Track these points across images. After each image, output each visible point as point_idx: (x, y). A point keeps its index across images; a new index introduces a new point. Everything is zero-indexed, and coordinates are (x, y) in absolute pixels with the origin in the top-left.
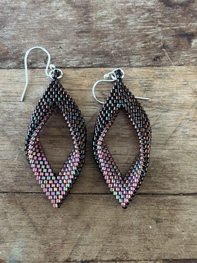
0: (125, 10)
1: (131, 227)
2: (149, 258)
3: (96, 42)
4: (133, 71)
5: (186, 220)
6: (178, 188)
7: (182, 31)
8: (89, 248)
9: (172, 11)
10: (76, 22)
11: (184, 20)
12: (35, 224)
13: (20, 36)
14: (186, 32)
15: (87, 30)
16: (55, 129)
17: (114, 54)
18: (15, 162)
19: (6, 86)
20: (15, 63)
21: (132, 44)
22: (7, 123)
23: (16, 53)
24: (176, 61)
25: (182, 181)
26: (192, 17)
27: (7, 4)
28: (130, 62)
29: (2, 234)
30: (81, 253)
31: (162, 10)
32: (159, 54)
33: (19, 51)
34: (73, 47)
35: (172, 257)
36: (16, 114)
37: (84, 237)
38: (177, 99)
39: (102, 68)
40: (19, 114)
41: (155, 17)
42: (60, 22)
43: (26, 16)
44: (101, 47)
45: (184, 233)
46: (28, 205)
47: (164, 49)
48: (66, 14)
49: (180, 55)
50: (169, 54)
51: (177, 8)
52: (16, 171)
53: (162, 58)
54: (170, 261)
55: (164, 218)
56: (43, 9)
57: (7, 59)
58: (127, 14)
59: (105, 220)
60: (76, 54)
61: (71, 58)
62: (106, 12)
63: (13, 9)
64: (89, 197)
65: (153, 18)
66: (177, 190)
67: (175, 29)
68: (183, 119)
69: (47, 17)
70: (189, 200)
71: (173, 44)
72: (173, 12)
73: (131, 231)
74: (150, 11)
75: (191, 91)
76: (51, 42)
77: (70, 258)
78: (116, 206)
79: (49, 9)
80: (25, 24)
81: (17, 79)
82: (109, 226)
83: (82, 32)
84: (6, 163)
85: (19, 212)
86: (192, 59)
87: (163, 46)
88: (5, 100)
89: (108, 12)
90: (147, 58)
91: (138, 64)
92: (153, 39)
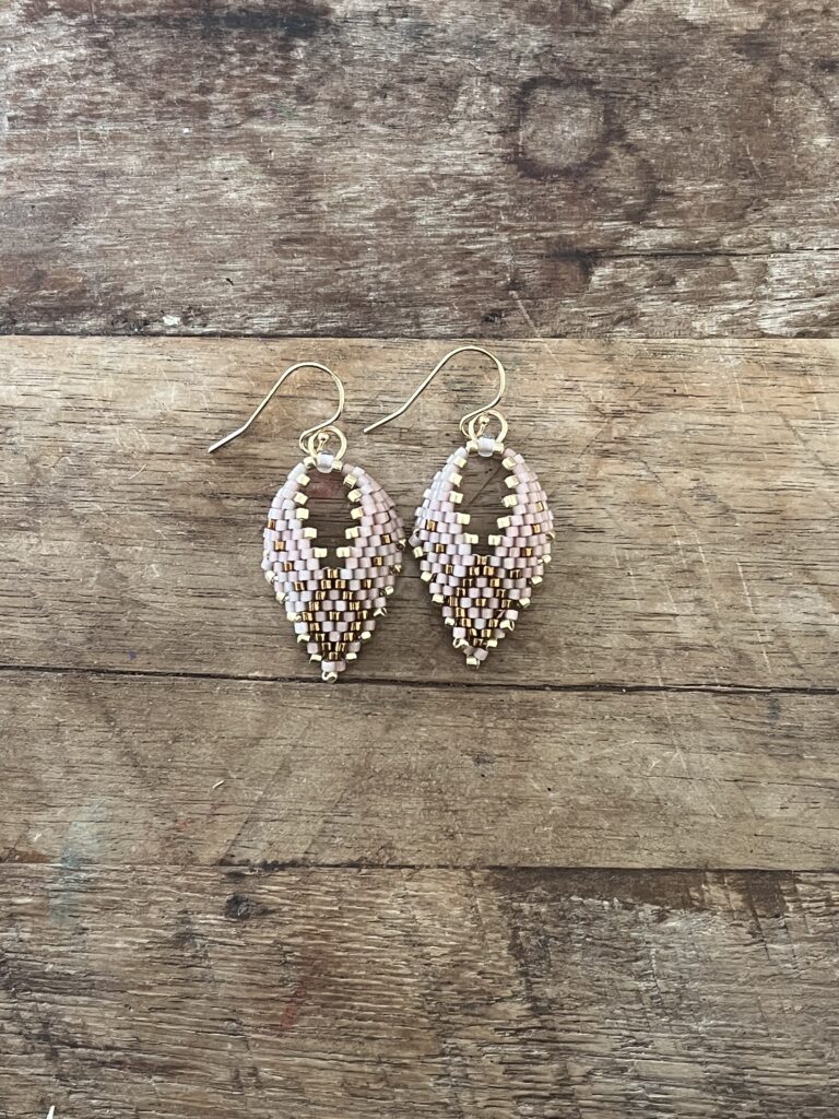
0: (409, 185)
1: (407, 774)
2: (451, 860)
3: (328, 267)
4: (425, 349)
5: (560, 759)
6: (539, 670)
7: (565, 245)
8: (287, 828)
9: (540, 190)
10: (273, 212)
11: (572, 213)
12: (139, 759)
13: (118, 247)
14: (575, 246)
15: (305, 236)
16: (205, 501)
17: (375, 300)
18: (91, 588)
19: (74, 380)
20: (102, 322)
21: (427, 276)
22: (72, 482)
23: (106, 294)
24: (547, 324)
25: (553, 650)
26: (595, 206)
27: (87, 162)
28: (418, 325)
29: (46, 783)
30: (262, 840)
31: (511, 186)
32: (501, 304)
33: (115, 288)
34: (264, 280)
35: (516, 859)
36: (99, 457)
37: (274, 798)
38: (546, 428)
39: (340, 340)
40: (107, 457)
41: (493, 204)
42: (229, 214)
43: (137, 194)
44: (341, 282)
45: (551, 795)
46: (120, 707)
47: (514, 292)
48: (249, 192)
49: (556, 308)
50: (527, 306)
51: (554, 181)
52: (92, 612)
53: (506, 316)
54: (510, 870)
55: (496, 752)
56: (185, 177)
57: (82, 309)
58: (414, 195)
59: (335, 754)
60: (270, 298)
61: (257, 310)
62: (357, 187)
63: (104, 175)
64: (291, 688)
65: (488, 207)
66: (536, 676)
67: (547, 239)
68: (559, 483)
69: (194, 199)
70: (569, 703)
71: (540, 279)
72: (543, 193)
73: (406, 785)
74: (477, 187)
75: (584, 408)
76: (203, 265)
77: (233, 856)
78: (367, 715)
79: (201, 179)
80: (133, 216)
81: (104, 363)
82: (344, 769)
83: (288, 241)
84: (65, 590)
85: (96, 724)
86: (591, 321)
87: (513, 282)
88: (69, 419)
89: (363, 188)
90: (466, 314)
91: (440, 329)
92: (486, 263)
